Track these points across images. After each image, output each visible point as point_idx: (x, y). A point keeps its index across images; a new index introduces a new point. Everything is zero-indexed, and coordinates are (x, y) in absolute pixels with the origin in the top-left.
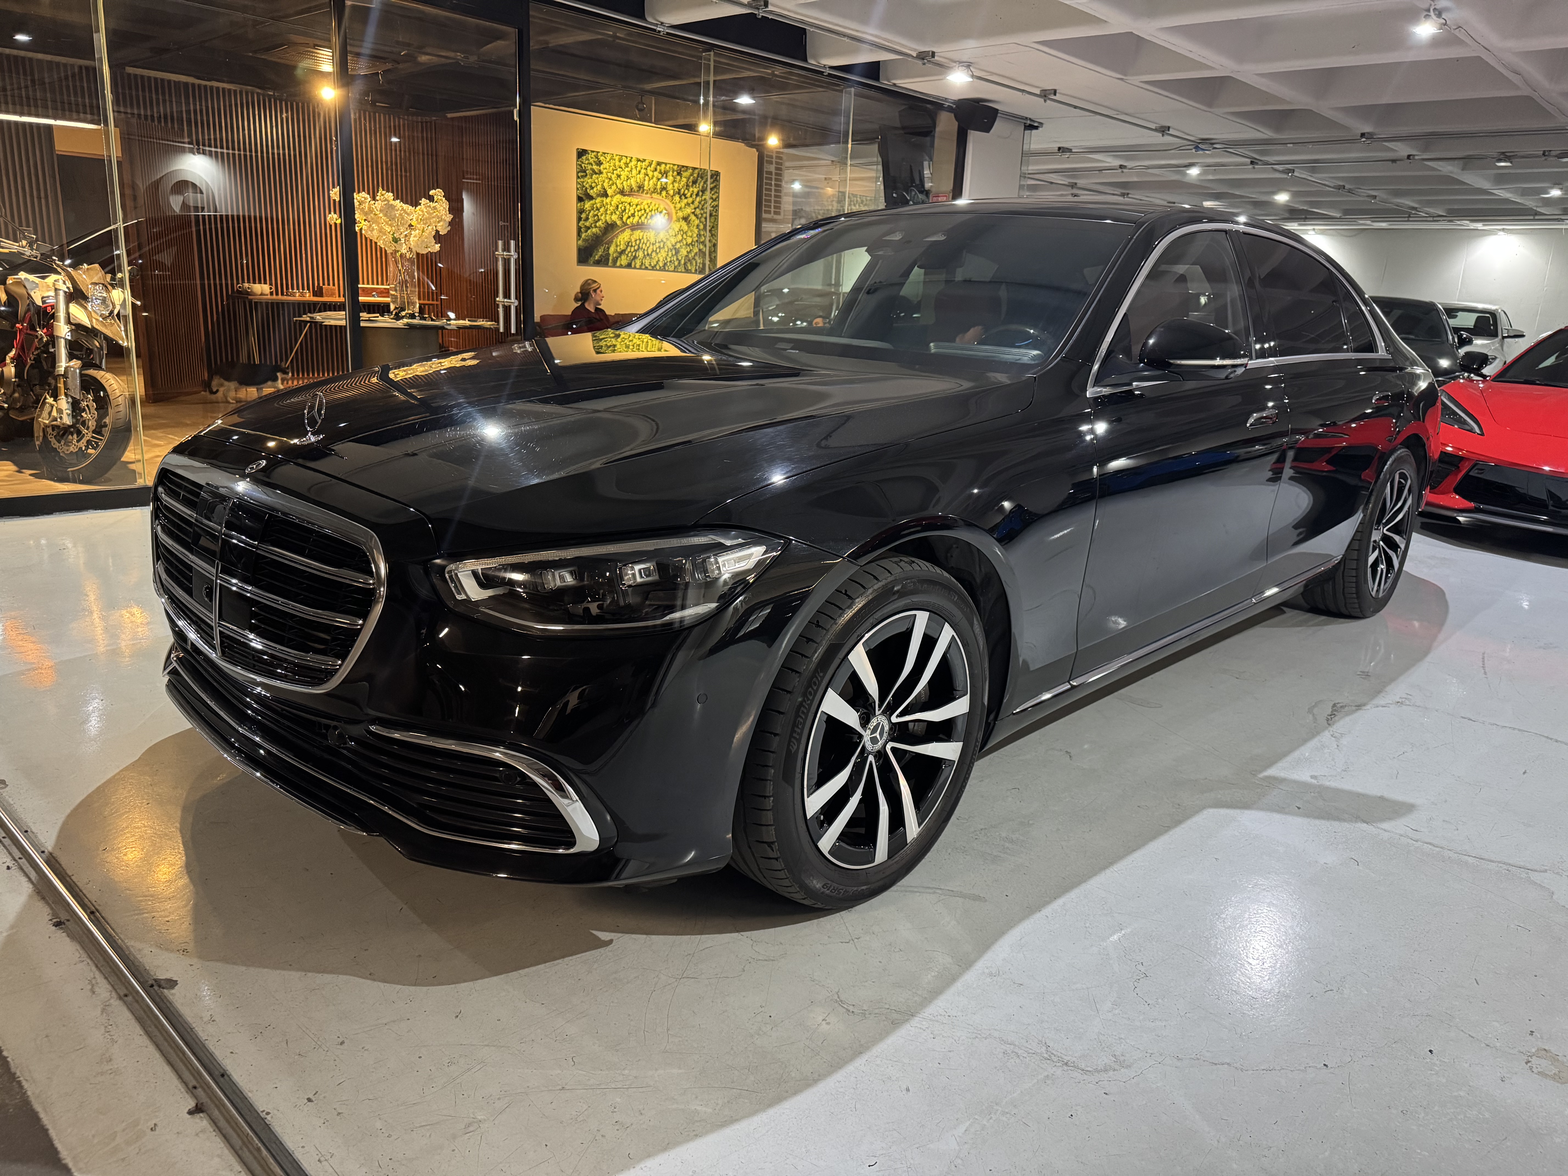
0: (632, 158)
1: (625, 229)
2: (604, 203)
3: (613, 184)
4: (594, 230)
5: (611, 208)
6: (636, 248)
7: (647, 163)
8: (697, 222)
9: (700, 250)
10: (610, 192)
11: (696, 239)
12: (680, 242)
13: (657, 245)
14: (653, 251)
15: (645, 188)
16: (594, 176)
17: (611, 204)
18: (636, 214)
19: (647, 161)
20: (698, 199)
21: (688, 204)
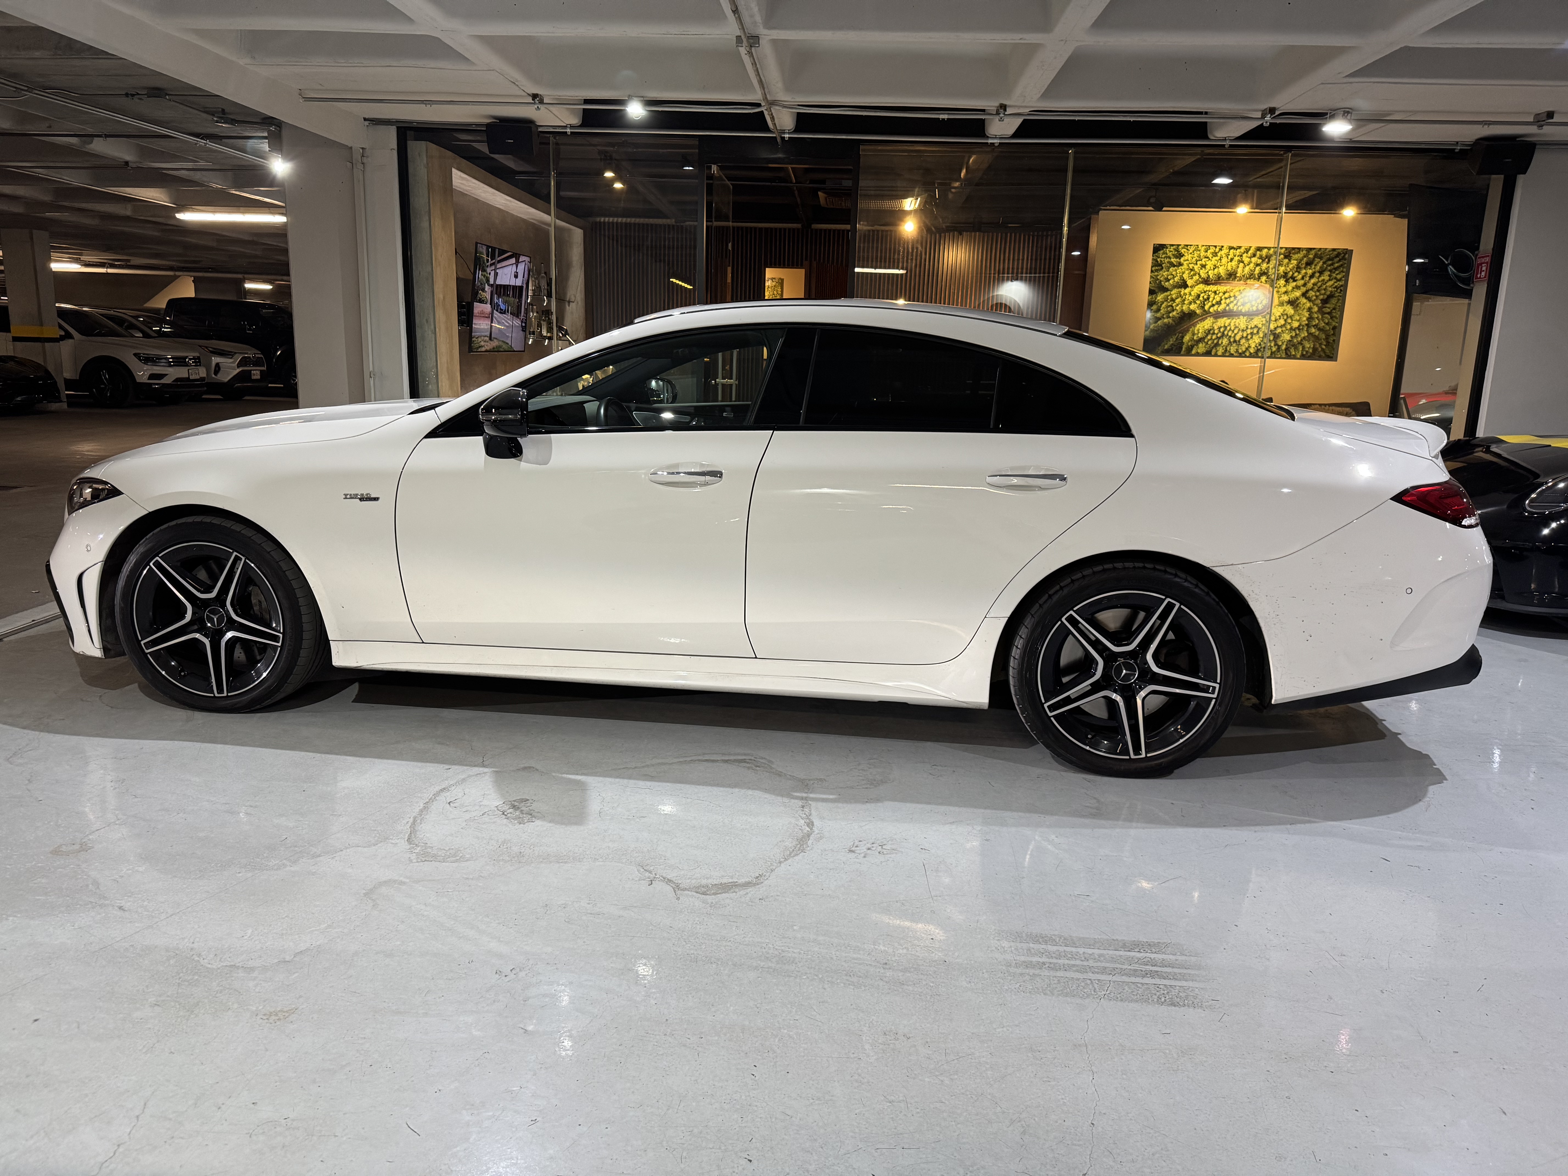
0: (1223, 247)
1: (1206, 318)
2: (1182, 293)
3: (1195, 275)
4: (1166, 320)
5: (1190, 298)
6: (1219, 335)
7: (1242, 250)
8: (1308, 305)
9: (1310, 334)
10: (1190, 282)
11: (1307, 322)
12: (1281, 327)
13: (1249, 331)
14: (1243, 337)
15: (1238, 275)
16: (1171, 269)
17: (1190, 294)
18: (1222, 302)
19: (1243, 248)
20: (1313, 281)
21: (1297, 287)
